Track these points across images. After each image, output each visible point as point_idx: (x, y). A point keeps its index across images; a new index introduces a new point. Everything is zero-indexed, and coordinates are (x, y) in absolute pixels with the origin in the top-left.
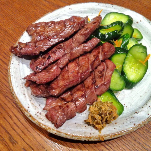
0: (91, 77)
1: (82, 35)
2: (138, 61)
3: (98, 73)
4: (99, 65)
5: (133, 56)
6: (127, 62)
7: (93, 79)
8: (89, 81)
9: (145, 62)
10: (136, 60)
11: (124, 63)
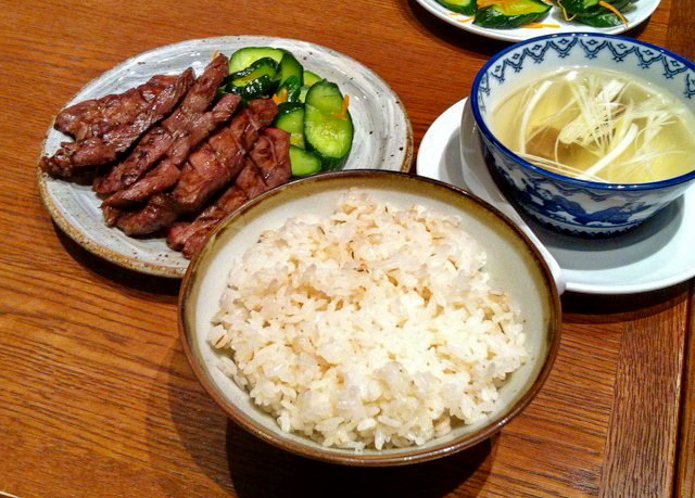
0: (248, 167)
1: (200, 93)
2: (330, 116)
3: (260, 155)
4: (257, 140)
5: (317, 108)
6: (309, 123)
7: (252, 169)
8: (246, 176)
9: (343, 113)
10: (327, 115)
11: (304, 126)
